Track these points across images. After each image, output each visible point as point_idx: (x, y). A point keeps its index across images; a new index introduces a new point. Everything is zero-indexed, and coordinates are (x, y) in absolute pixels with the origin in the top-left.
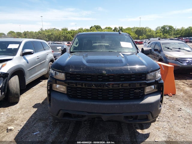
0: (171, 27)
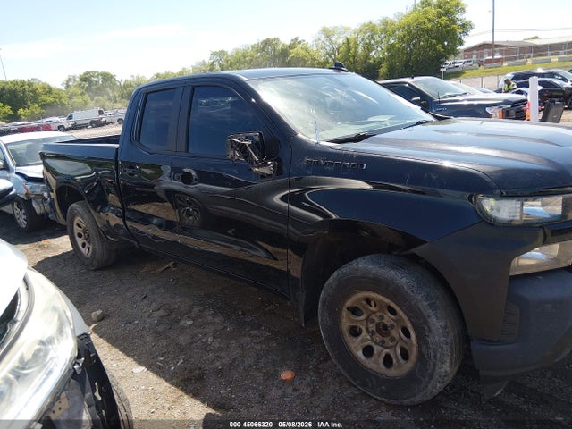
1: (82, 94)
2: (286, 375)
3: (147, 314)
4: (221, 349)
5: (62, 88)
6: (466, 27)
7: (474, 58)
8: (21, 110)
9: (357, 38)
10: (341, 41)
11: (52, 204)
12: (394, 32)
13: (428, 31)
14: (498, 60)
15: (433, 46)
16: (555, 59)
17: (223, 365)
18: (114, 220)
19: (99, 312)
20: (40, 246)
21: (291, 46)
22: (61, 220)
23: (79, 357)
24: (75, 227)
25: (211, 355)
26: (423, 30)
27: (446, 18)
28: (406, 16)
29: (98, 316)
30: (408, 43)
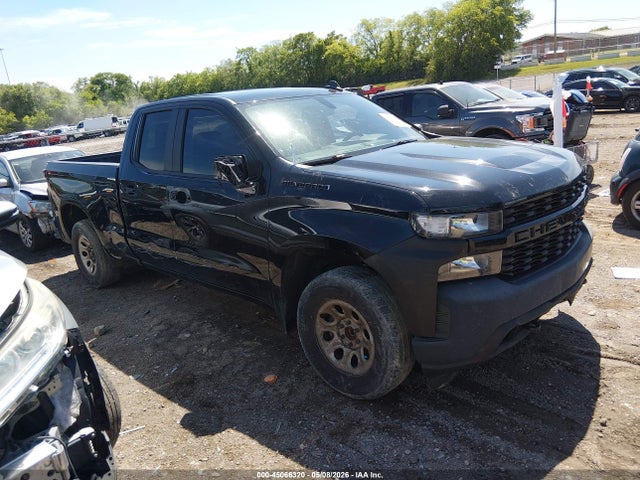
0: (122, 81)
1: (94, 98)
2: (269, 378)
3: (147, 329)
4: (213, 358)
5: (72, 92)
6: (523, 18)
7: (535, 52)
8: (27, 117)
9: (401, 32)
10: (383, 36)
11: (57, 223)
12: (442, 25)
13: (481, 23)
14: (561, 55)
15: (486, 40)
16: (624, 53)
17: (213, 371)
18: (118, 239)
19: (101, 327)
20: (46, 266)
21: (327, 42)
22: (67, 240)
23: (69, 345)
24: (80, 245)
25: (204, 363)
26: (475, 22)
27: (500, 8)
28: (456, 7)
29: (100, 331)
30: (459, 37)
